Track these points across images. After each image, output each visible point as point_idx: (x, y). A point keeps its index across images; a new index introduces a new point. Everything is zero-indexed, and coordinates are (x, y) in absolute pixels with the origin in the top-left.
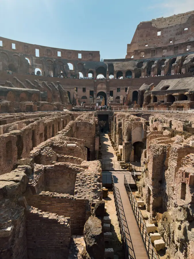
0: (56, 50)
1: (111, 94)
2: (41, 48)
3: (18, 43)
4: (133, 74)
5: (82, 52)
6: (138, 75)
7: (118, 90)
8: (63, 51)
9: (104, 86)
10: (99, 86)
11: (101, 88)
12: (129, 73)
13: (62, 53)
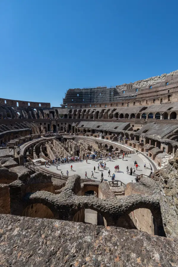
0: (27, 102)
1: (58, 125)
2: (19, 102)
3: (8, 100)
4: (68, 116)
5: (41, 103)
6: (70, 117)
7: (62, 124)
8: (31, 103)
9: (55, 122)
10: (52, 122)
11: (54, 123)
12: (66, 115)
13: (30, 104)
